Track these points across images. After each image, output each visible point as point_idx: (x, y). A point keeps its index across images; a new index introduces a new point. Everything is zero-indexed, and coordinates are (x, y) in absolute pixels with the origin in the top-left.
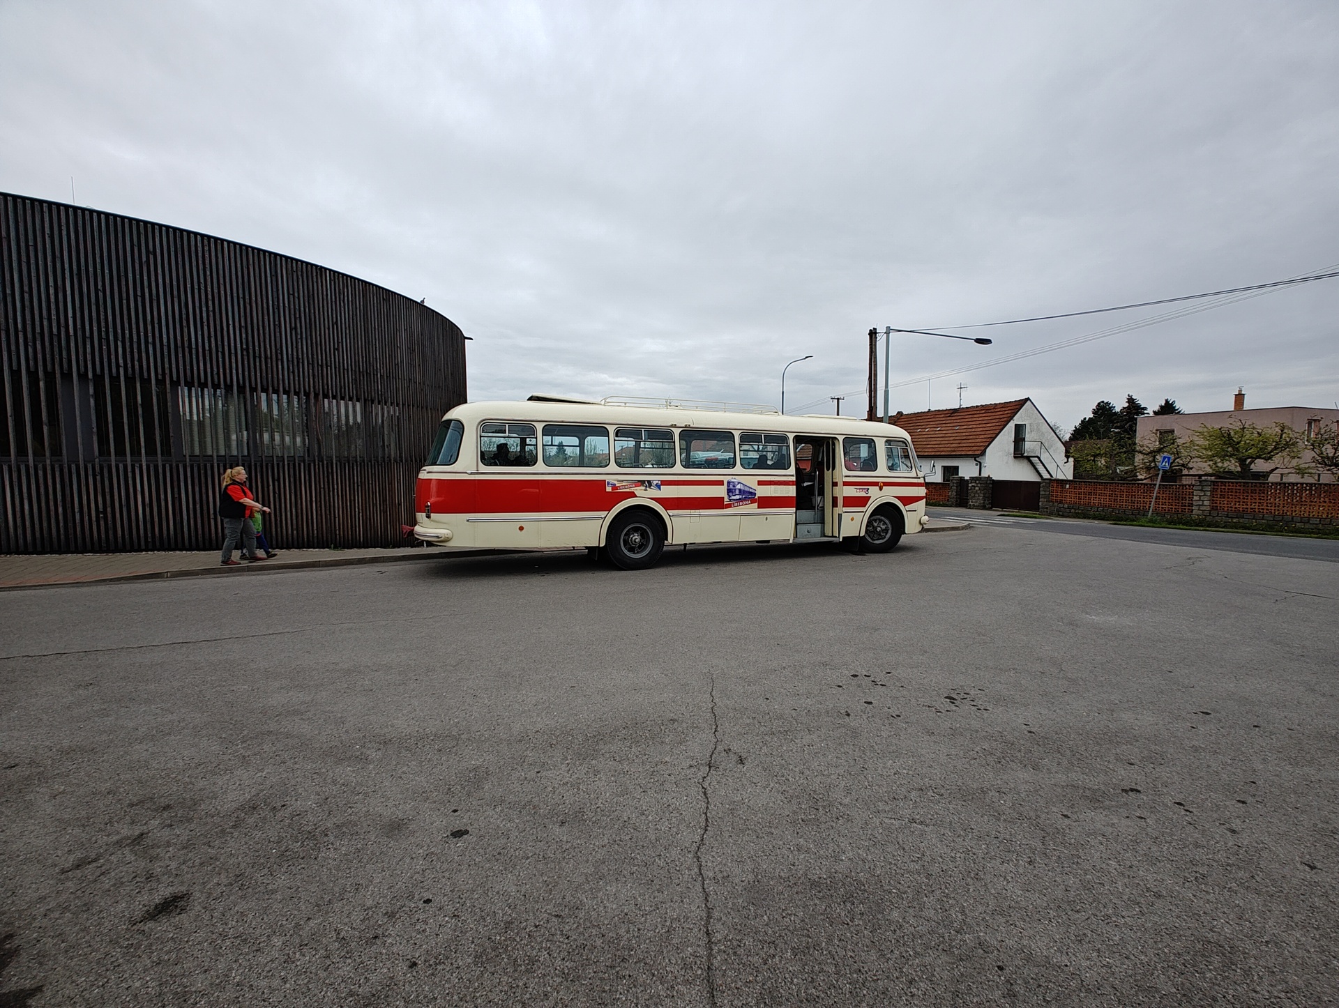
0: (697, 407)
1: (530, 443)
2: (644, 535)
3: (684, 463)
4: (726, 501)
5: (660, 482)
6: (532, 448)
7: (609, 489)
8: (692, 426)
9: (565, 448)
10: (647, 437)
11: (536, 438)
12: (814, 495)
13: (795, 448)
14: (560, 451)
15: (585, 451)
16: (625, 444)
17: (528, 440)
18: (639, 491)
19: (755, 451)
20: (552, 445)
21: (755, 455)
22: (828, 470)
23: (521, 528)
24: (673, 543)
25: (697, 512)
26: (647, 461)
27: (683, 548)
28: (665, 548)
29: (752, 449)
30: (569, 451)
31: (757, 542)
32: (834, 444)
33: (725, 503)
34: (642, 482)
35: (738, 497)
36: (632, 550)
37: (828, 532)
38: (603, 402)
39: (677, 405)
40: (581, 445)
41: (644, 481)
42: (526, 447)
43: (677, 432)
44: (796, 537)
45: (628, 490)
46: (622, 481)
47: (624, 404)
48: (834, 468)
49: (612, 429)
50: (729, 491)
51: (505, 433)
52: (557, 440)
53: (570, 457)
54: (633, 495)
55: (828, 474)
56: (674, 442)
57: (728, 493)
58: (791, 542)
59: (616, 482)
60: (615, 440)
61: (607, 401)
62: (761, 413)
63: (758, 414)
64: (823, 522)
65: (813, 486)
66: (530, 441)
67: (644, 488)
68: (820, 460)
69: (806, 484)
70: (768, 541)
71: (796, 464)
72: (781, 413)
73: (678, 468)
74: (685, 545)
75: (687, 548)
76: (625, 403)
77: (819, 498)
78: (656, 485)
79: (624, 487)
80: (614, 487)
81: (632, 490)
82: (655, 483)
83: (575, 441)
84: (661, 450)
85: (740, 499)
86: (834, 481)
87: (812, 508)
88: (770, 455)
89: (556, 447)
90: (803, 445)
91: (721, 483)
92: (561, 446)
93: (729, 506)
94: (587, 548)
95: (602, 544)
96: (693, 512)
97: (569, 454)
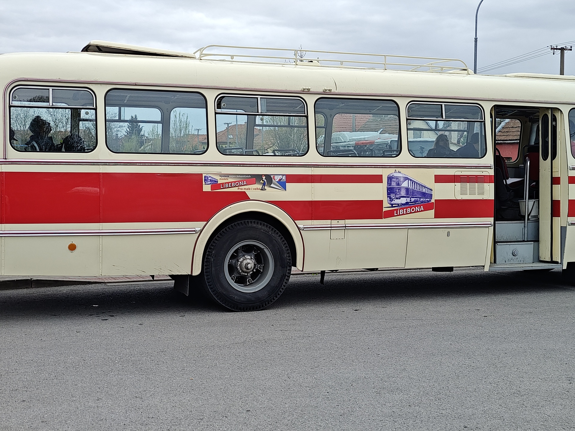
0: (342, 63)
1: (87, 117)
2: (260, 258)
3: (321, 150)
4: (386, 205)
5: (284, 178)
6: (90, 125)
7: (207, 188)
8: (334, 90)
9: (141, 125)
10: (265, 108)
11: (96, 109)
12: (522, 197)
13: (494, 126)
14: (132, 130)
15: (172, 130)
16: (231, 119)
17: (83, 112)
18: (253, 190)
19: (431, 130)
20: (120, 120)
21: (431, 137)
22: (545, 159)
23: (72, 247)
24: (305, 270)
25: (342, 223)
26: (266, 146)
27: (319, 278)
28: (292, 279)
29: (427, 128)
30: (146, 129)
31: (435, 269)
32: (554, 119)
33: (384, 210)
34: (257, 178)
35: (403, 201)
36: (241, 280)
37: (545, 255)
38: (197, 55)
39: (311, 59)
40: (165, 122)
41: (261, 176)
42: (81, 122)
43: (311, 100)
44: (495, 262)
45: (235, 189)
46: (227, 175)
47: (229, 58)
48: (554, 156)
49: (211, 97)
50: (390, 191)
51: (48, 101)
52: (129, 113)
53: (148, 140)
54: (243, 197)
55: (544, 165)
56: (307, 117)
57: (388, 194)
58: (486, 269)
59: (217, 178)
60: (216, 113)
61: (204, 52)
62: (442, 71)
63: (437, 72)
64: (536, 240)
65: (522, 183)
66: (87, 113)
67: (260, 186)
68: (532, 143)
69: (510, 181)
70: (450, 269)
71: (495, 150)
72: (471, 71)
73: (313, 157)
74: (323, 273)
75: (326, 278)
76: (232, 57)
77: (531, 203)
78: (280, 181)
79: (231, 186)
80: (215, 184)
81: (242, 189)
82: (277, 178)
83: (155, 114)
84: (288, 129)
85: (407, 203)
86: (554, 175)
87: (521, 218)
88: (454, 137)
89: (126, 124)
90: (507, 120)
91: (377, 179)
92: (134, 122)
93: (390, 214)
94: (173, 277)
95: (197, 272)
96: (335, 223)
97: (146, 135)
